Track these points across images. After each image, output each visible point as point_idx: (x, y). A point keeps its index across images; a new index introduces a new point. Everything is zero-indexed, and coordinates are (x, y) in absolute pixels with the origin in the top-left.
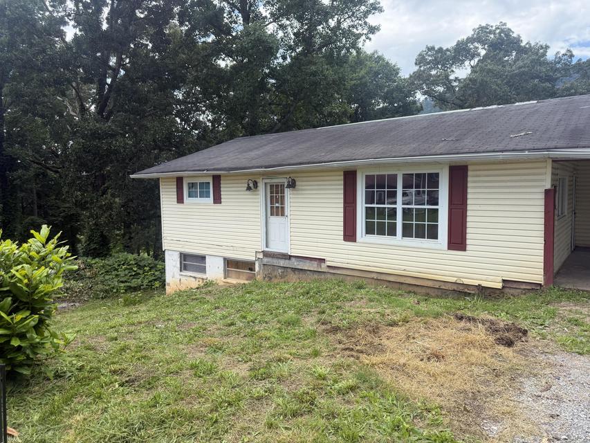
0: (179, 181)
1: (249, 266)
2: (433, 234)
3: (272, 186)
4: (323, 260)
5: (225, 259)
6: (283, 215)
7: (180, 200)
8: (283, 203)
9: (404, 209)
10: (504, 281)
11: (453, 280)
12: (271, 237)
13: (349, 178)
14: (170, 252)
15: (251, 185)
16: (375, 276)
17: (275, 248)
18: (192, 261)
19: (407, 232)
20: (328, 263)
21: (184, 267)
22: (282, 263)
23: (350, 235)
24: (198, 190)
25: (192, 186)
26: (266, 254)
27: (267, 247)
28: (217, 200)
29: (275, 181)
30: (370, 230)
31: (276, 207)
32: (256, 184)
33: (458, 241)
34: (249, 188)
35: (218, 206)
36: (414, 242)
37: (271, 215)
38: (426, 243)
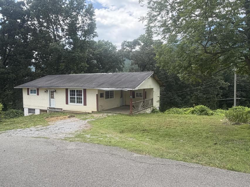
0: (28, 89)
1: (46, 111)
2: (82, 103)
3: (51, 91)
4: (62, 109)
5: (40, 110)
6: (54, 98)
7: (28, 94)
8: (53, 96)
9: (77, 97)
10: (92, 111)
11: (84, 112)
12: (51, 104)
13: (67, 90)
14: (26, 108)
15: (46, 91)
16: (72, 112)
17: (52, 106)
18: (31, 110)
19: (77, 102)
20: (63, 110)
21: (29, 112)
22: (53, 110)
23: (67, 103)
24: (33, 92)
25: (31, 90)
26: (50, 108)
27: (50, 106)
28: (38, 94)
29: (51, 90)
30: (71, 102)
31: (52, 97)
32: (47, 91)
33: (85, 104)
34: (45, 92)
35: (38, 96)
36: (78, 104)
37: (51, 98)
38: (80, 104)
